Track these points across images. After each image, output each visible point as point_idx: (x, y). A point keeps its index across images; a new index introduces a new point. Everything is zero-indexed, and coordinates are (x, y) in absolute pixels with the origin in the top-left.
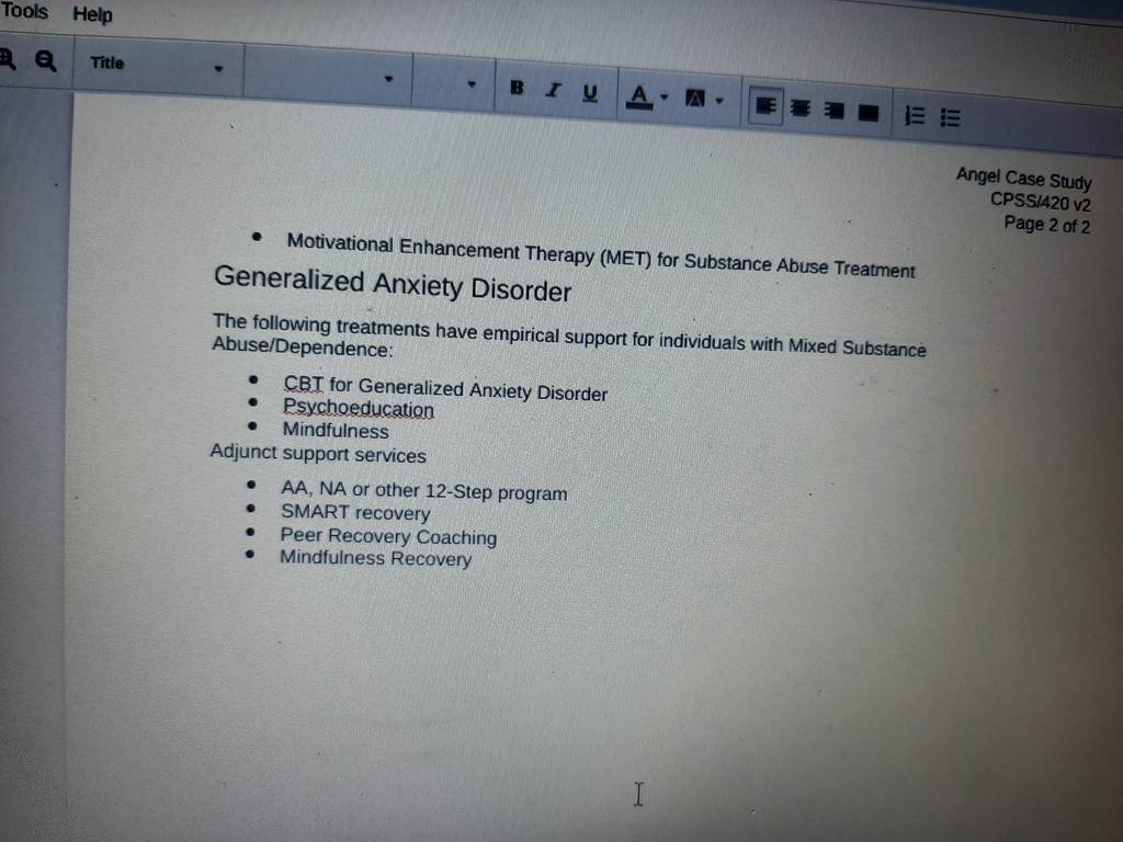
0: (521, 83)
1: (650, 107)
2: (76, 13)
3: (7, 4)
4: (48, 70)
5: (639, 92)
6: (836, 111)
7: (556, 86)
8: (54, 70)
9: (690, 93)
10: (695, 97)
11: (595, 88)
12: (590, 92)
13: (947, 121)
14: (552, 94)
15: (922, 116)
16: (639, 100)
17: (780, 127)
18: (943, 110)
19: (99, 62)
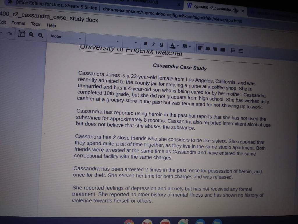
15: (234, 50)
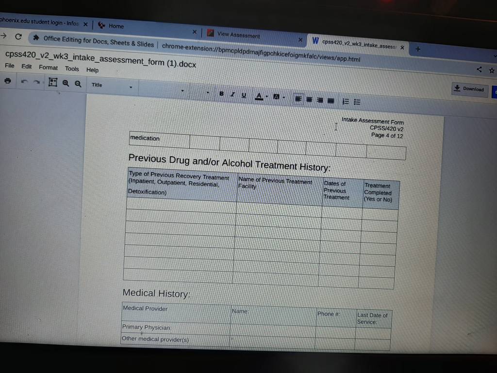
0: (223, 92)
1: (262, 99)
2: (87, 69)
3: (67, 67)
4: (79, 86)
5: (259, 95)
6: (320, 100)
7: (233, 93)
8: (81, 87)
9: (275, 95)
10: (276, 96)
11: (245, 94)
12: (244, 95)
13: (356, 103)
14: (232, 96)
16: (259, 97)
17: (303, 105)
18: (355, 100)
19: (94, 85)
